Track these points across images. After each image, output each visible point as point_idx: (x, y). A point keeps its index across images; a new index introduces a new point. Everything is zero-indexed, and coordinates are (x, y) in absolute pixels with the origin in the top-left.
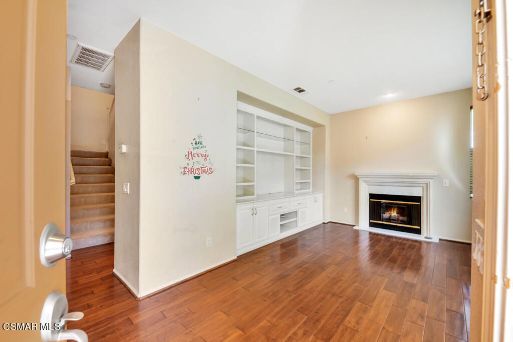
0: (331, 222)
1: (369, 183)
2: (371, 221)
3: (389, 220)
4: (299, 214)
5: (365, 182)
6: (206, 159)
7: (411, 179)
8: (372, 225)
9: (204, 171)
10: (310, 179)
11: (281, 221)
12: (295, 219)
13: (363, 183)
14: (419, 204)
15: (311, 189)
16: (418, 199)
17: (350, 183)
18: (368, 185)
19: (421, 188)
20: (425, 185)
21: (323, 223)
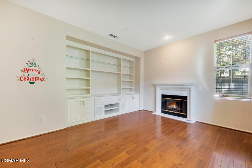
0: (144, 110)
1: (162, 89)
2: (162, 110)
3: (172, 109)
4: (120, 105)
5: (160, 88)
6: (39, 73)
7: (181, 86)
8: (163, 112)
9: (38, 80)
10: (133, 87)
11: (105, 109)
12: (118, 108)
13: (158, 88)
14: (186, 100)
15: (134, 92)
16: (185, 98)
17: (152, 89)
18: (161, 89)
19: (187, 91)
20: (188, 90)
21: (139, 110)
